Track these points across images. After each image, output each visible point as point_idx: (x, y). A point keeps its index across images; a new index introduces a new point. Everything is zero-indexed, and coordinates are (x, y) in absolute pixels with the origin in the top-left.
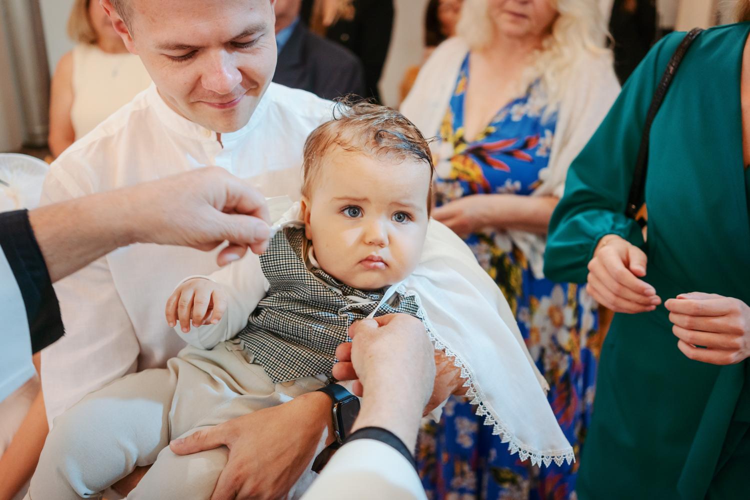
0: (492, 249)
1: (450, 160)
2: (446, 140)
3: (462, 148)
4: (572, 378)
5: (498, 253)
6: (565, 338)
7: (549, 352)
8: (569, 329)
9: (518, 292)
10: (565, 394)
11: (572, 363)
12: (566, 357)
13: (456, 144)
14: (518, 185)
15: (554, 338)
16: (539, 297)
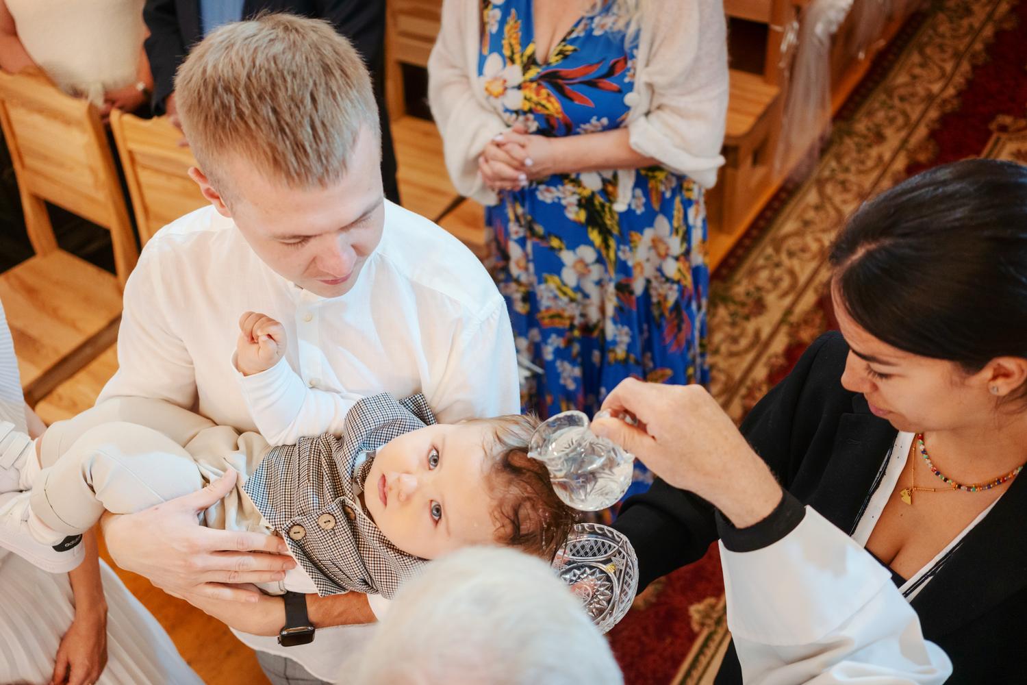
0: (579, 190)
1: (519, 87)
2: (512, 61)
3: (534, 72)
4: (683, 305)
5: (587, 193)
6: (671, 268)
7: (655, 283)
8: (677, 259)
9: (615, 231)
10: (676, 322)
11: (682, 291)
12: (675, 287)
13: (526, 68)
14: (605, 121)
15: (659, 270)
16: (641, 232)
